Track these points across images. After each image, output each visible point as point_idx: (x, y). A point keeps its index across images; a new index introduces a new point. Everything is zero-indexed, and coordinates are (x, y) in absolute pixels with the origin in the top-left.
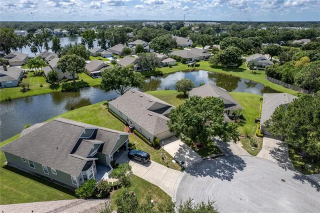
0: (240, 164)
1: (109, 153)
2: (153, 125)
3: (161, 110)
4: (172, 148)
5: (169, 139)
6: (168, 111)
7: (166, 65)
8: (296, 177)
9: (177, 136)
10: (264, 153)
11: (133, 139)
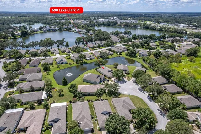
0: (126, 82)
1: (102, 79)
2: (109, 75)
3: (110, 71)
4: (113, 79)
5: (112, 77)
6: (112, 72)
7: (110, 55)
8: (135, 84)
9: (114, 77)
10: (131, 80)
11: (105, 77)
